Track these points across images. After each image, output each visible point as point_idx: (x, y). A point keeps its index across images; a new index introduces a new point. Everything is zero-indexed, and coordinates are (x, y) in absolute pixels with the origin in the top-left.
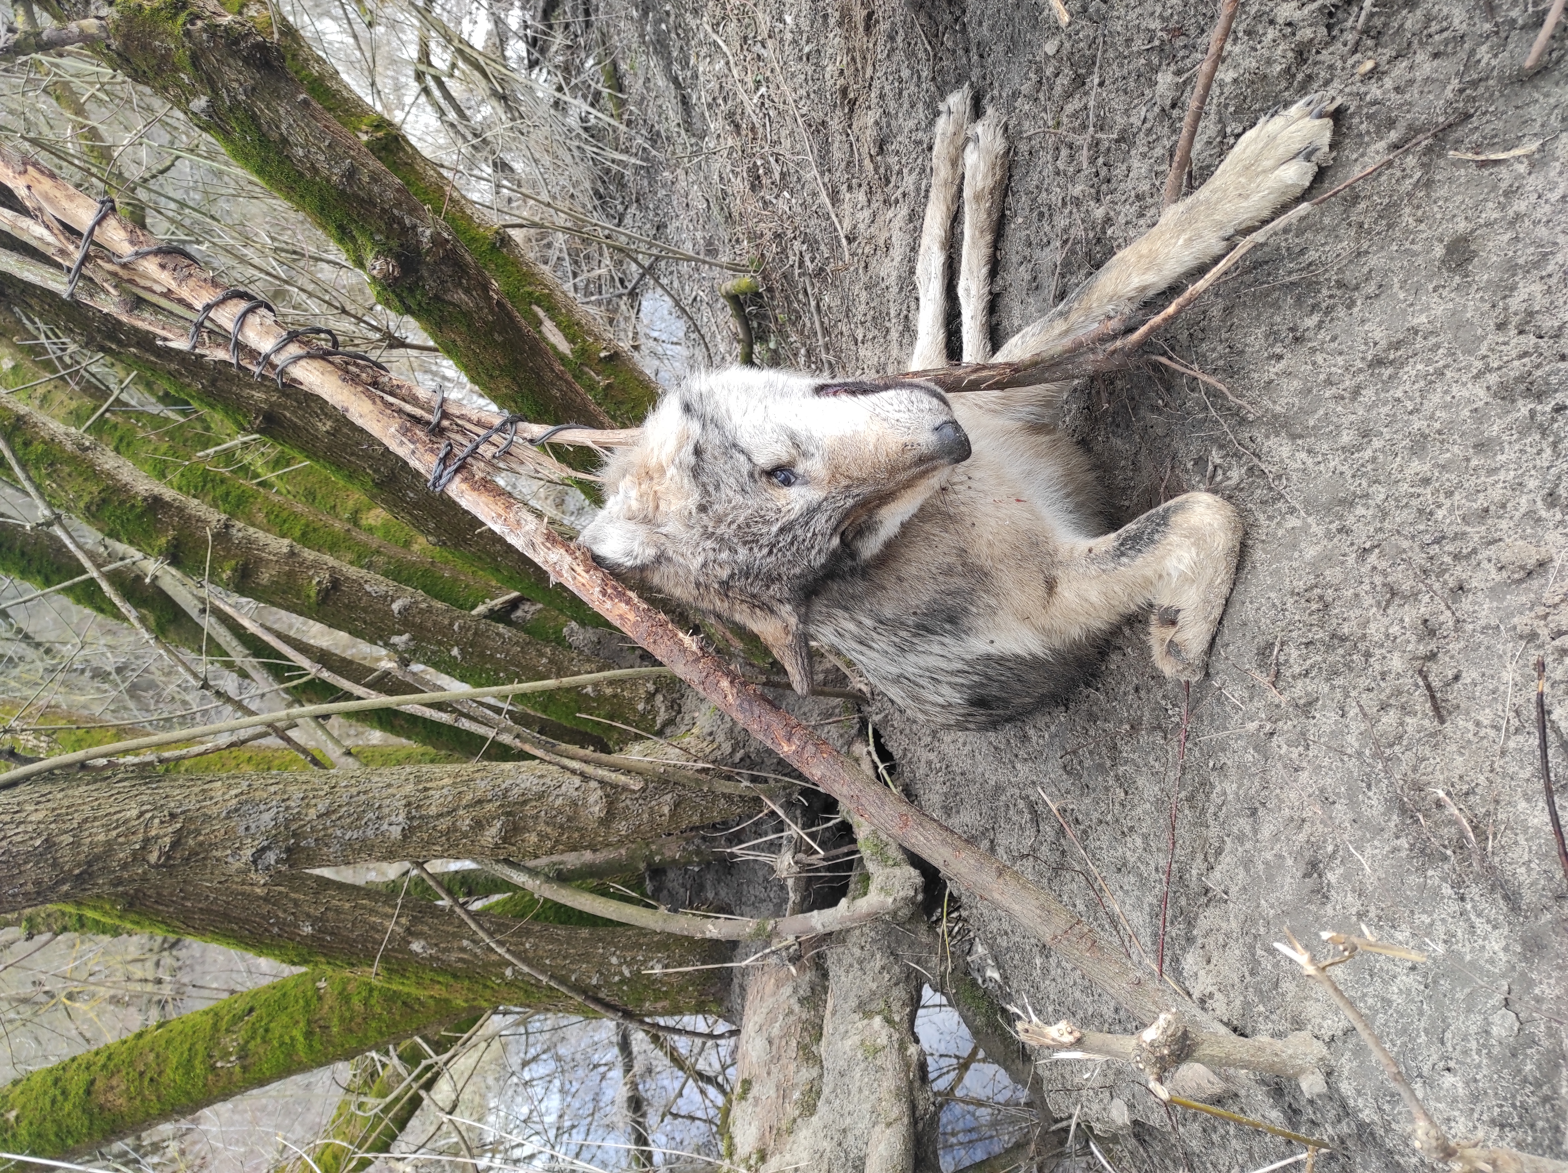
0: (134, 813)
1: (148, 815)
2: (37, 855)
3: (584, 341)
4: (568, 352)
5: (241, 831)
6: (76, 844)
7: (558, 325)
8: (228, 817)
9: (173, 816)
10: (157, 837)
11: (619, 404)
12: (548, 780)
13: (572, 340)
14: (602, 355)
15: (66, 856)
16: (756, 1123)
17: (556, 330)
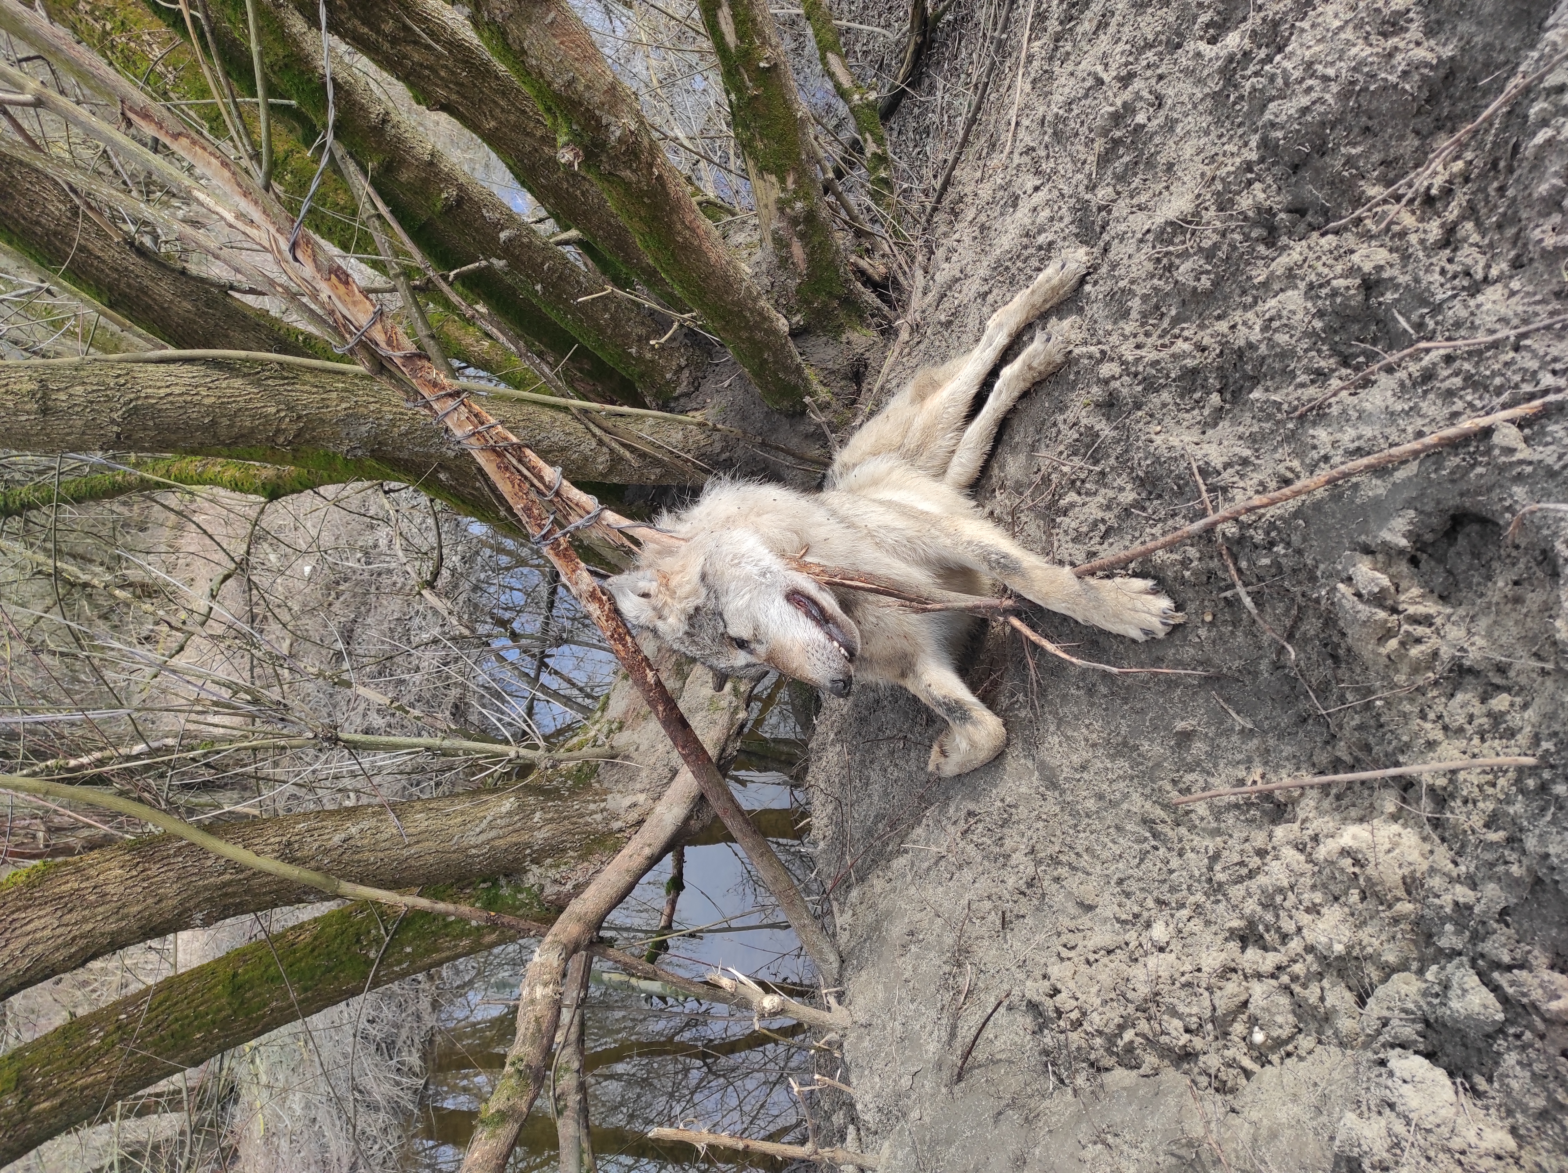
0: (273, 410)
1: (282, 414)
2: (205, 428)
3: (752, 42)
4: (732, 45)
5: (343, 435)
6: (230, 426)
7: (734, 16)
8: (336, 423)
9: (299, 417)
10: (285, 430)
11: (756, 116)
12: (572, 438)
13: (741, 36)
14: (762, 65)
15: (223, 432)
16: (626, 701)
17: (730, 20)
